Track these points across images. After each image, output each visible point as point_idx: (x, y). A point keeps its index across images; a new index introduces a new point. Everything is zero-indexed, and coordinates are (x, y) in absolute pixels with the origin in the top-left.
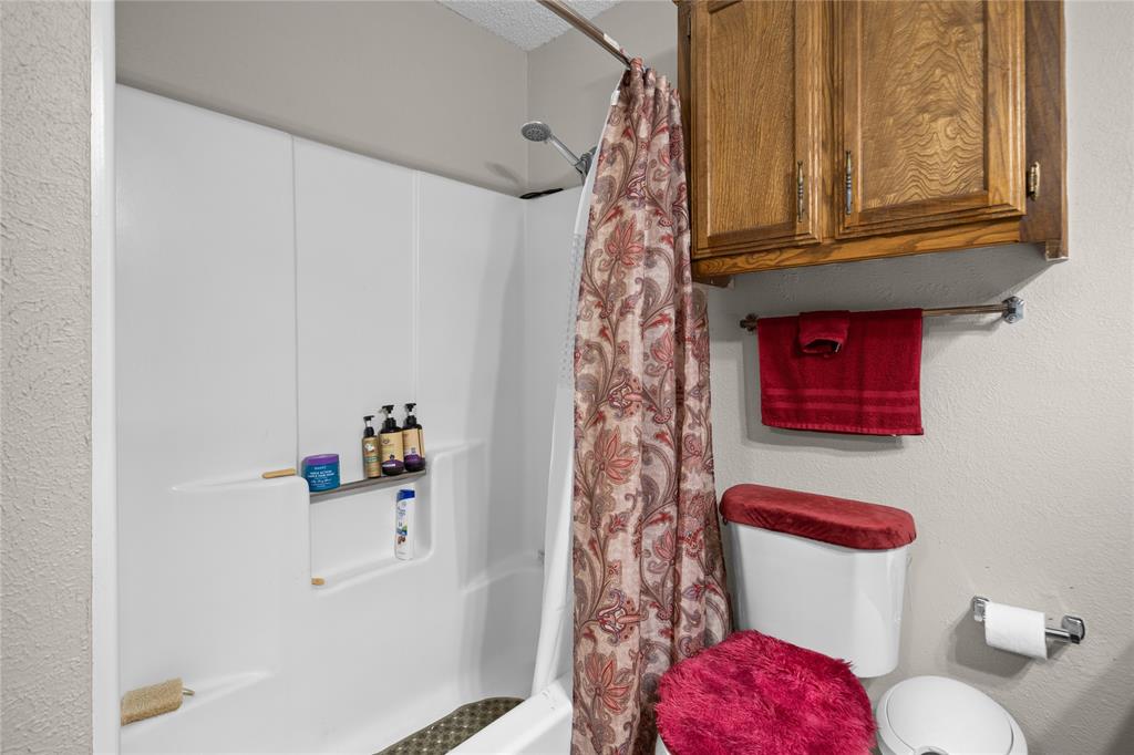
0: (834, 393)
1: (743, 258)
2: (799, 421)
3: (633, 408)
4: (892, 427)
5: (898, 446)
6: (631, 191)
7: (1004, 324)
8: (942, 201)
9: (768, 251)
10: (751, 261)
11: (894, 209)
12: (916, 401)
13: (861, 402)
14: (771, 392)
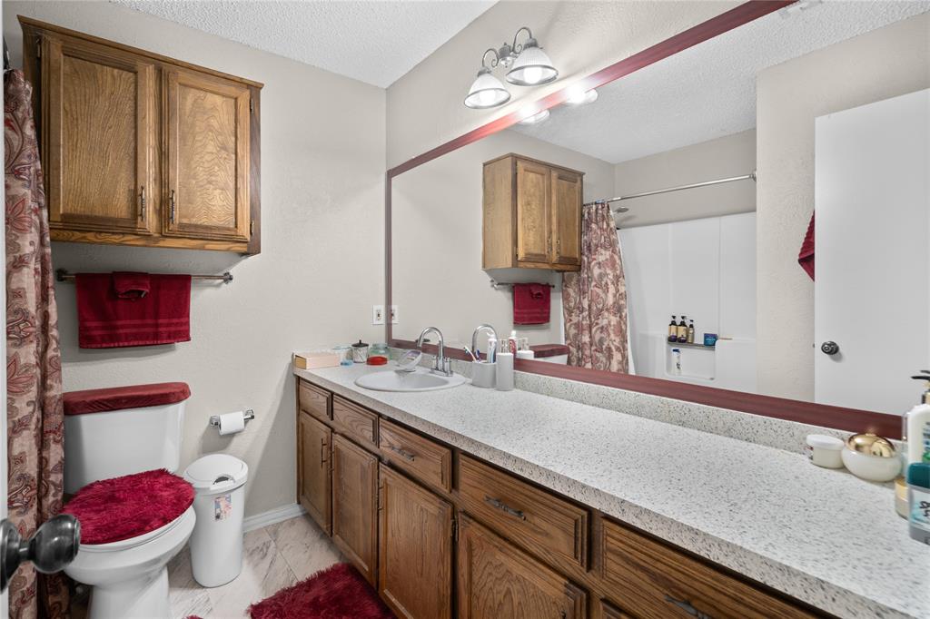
0: (138, 322)
1: (92, 234)
2: (112, 341)
3: (31, 338)
4: (175, 338)
5: (174, 350)
6: (21, 174)
7: (224, 285)
8: (218, 228)
9: (113, 233)
10: (99, 237)
11: (196, 226)
12: (187, 323)
13: (157, 326)
14: (88, 324)
